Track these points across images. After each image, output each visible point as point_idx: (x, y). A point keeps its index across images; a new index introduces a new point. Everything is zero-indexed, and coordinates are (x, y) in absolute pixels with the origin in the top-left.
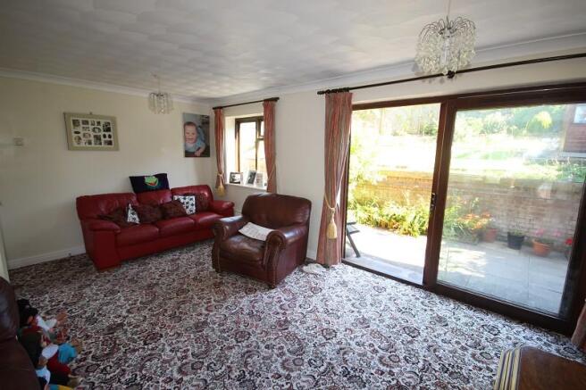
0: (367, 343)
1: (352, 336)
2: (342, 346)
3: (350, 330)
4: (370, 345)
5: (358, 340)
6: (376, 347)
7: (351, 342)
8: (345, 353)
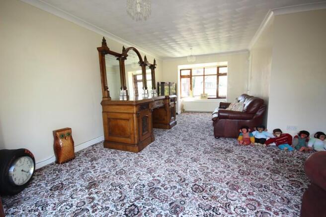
0: (169, 189)
1: (181, 192)
2: (184, 183)
3: (184, 196)
4: (167, 188)
5: (176, 190)
6: (163, 188)
7: (180, 187)
8: (181, 179)
